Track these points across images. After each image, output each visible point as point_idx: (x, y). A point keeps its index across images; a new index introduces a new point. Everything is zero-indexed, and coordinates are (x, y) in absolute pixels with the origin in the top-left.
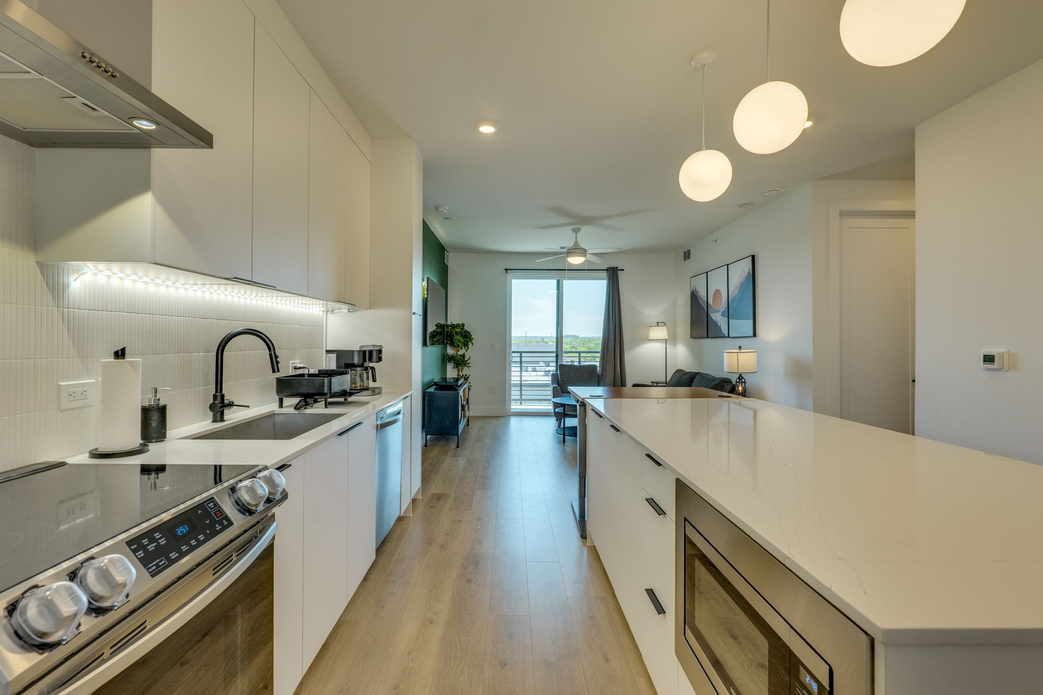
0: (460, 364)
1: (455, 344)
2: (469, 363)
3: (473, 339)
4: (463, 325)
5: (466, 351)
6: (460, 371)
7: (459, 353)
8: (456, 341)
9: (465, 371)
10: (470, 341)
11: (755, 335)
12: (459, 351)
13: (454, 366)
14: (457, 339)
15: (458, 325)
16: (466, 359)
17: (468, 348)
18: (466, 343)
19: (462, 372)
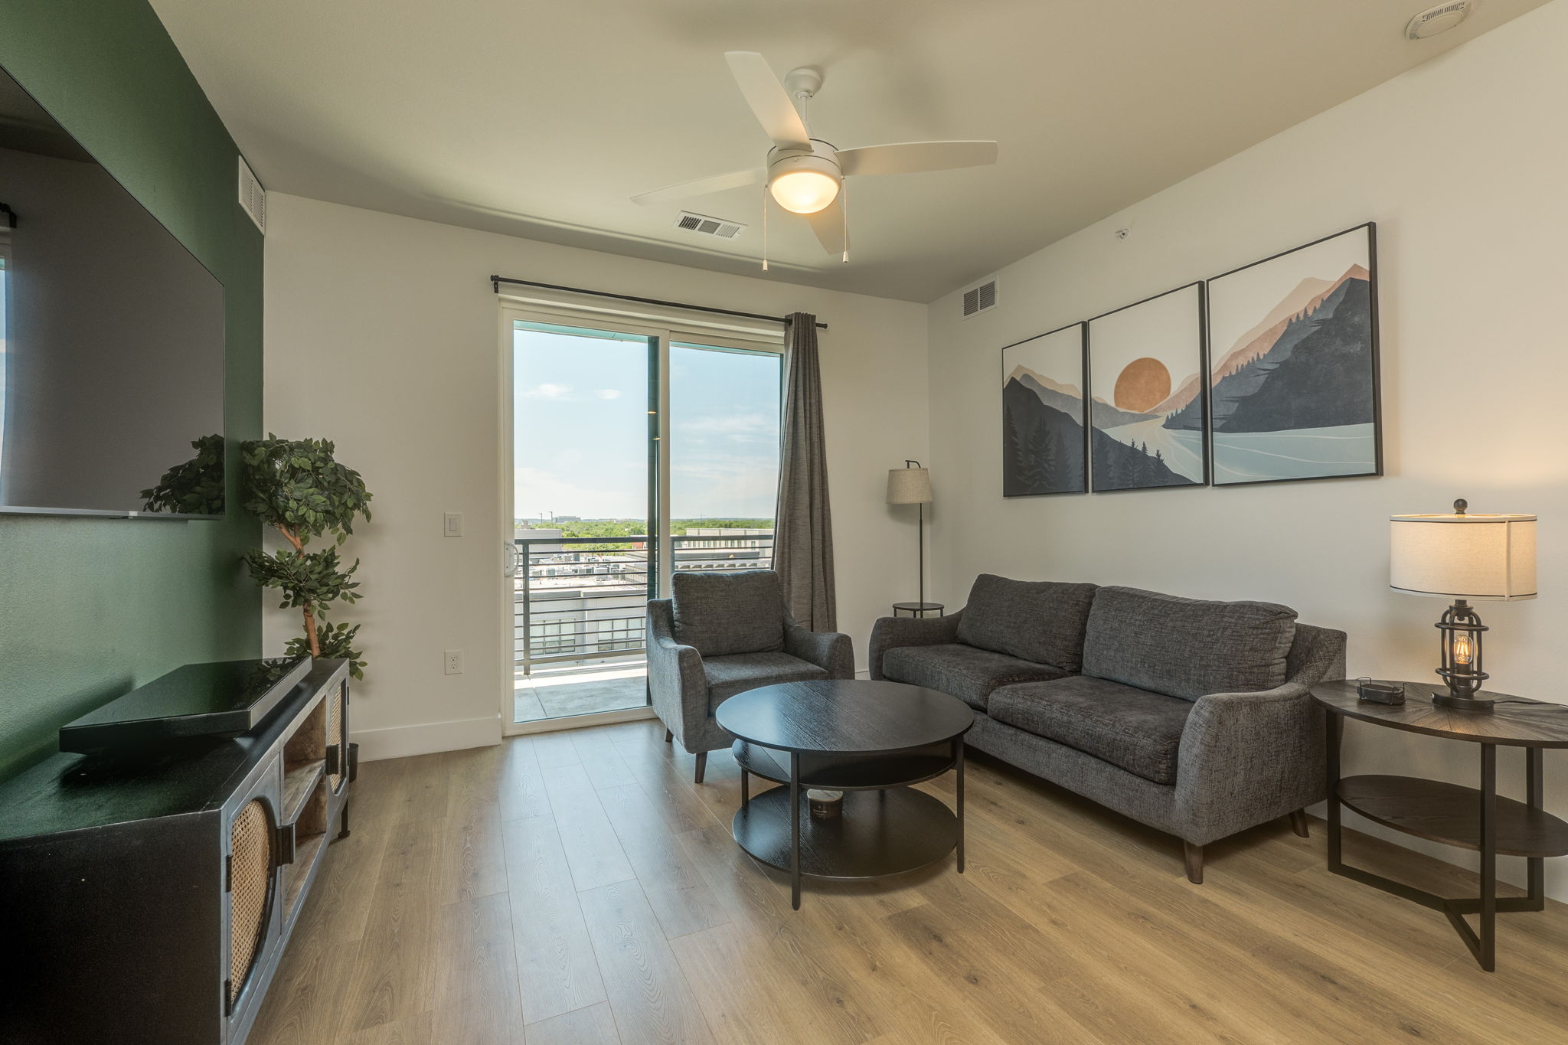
0: (312, 591)
1: (288, 514)
2: (355, 585)
3: (369, 496)
4: (328, 447)
5: (340, 539)
6: (316, 615)
7: (309, 550)
8: (292, 504)
9: (336, 614)
10: (357, 506)
11: (1379, 472)
12: (305, 541)
13: (287, 597)
14: (297, 494)
15: (306, 447)
16: (339, 570)
17: (349, 531)
18: (338, 512)
19: (322, 617)
